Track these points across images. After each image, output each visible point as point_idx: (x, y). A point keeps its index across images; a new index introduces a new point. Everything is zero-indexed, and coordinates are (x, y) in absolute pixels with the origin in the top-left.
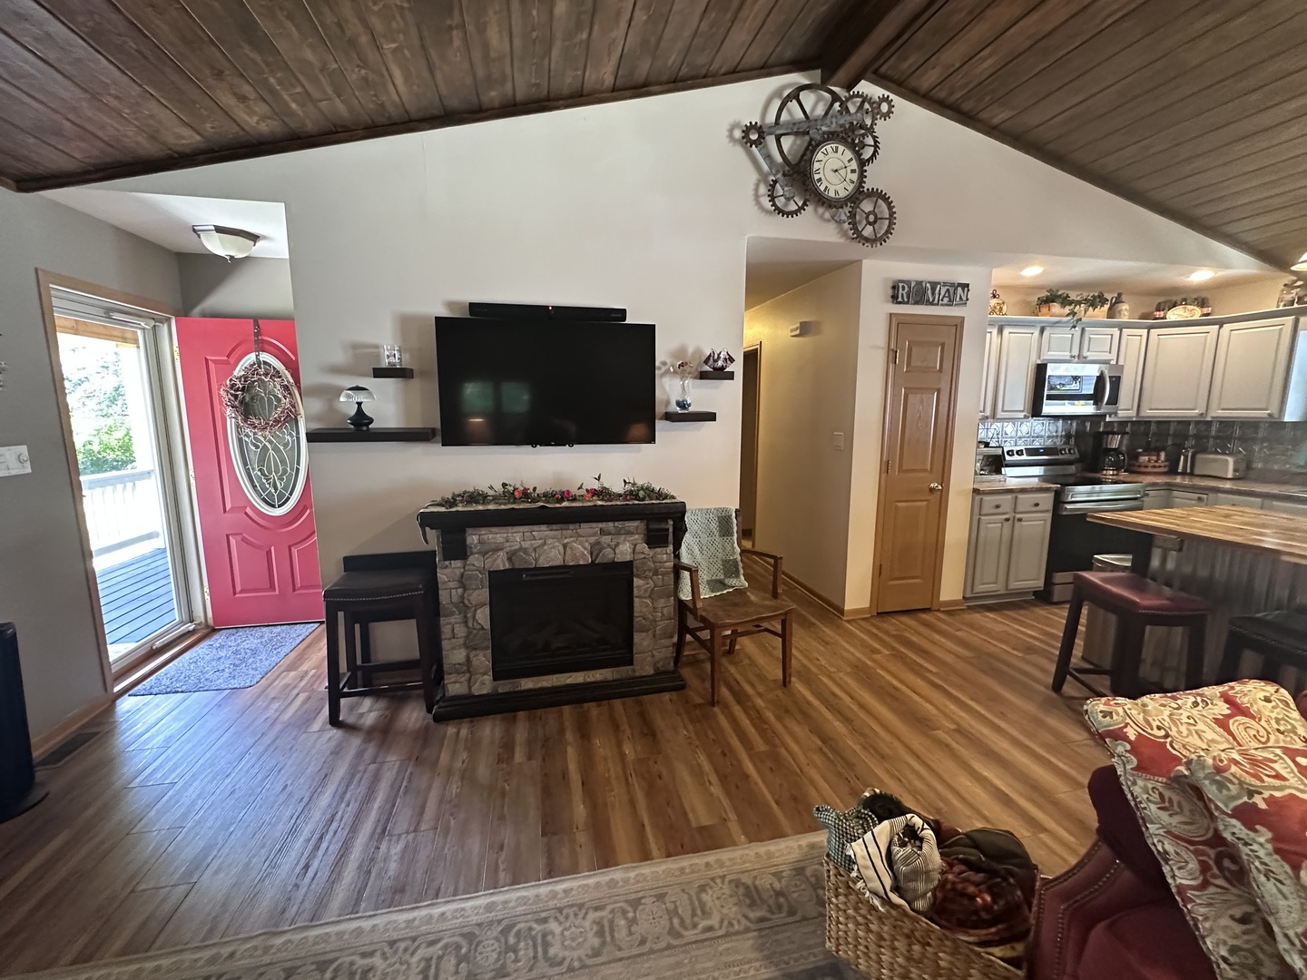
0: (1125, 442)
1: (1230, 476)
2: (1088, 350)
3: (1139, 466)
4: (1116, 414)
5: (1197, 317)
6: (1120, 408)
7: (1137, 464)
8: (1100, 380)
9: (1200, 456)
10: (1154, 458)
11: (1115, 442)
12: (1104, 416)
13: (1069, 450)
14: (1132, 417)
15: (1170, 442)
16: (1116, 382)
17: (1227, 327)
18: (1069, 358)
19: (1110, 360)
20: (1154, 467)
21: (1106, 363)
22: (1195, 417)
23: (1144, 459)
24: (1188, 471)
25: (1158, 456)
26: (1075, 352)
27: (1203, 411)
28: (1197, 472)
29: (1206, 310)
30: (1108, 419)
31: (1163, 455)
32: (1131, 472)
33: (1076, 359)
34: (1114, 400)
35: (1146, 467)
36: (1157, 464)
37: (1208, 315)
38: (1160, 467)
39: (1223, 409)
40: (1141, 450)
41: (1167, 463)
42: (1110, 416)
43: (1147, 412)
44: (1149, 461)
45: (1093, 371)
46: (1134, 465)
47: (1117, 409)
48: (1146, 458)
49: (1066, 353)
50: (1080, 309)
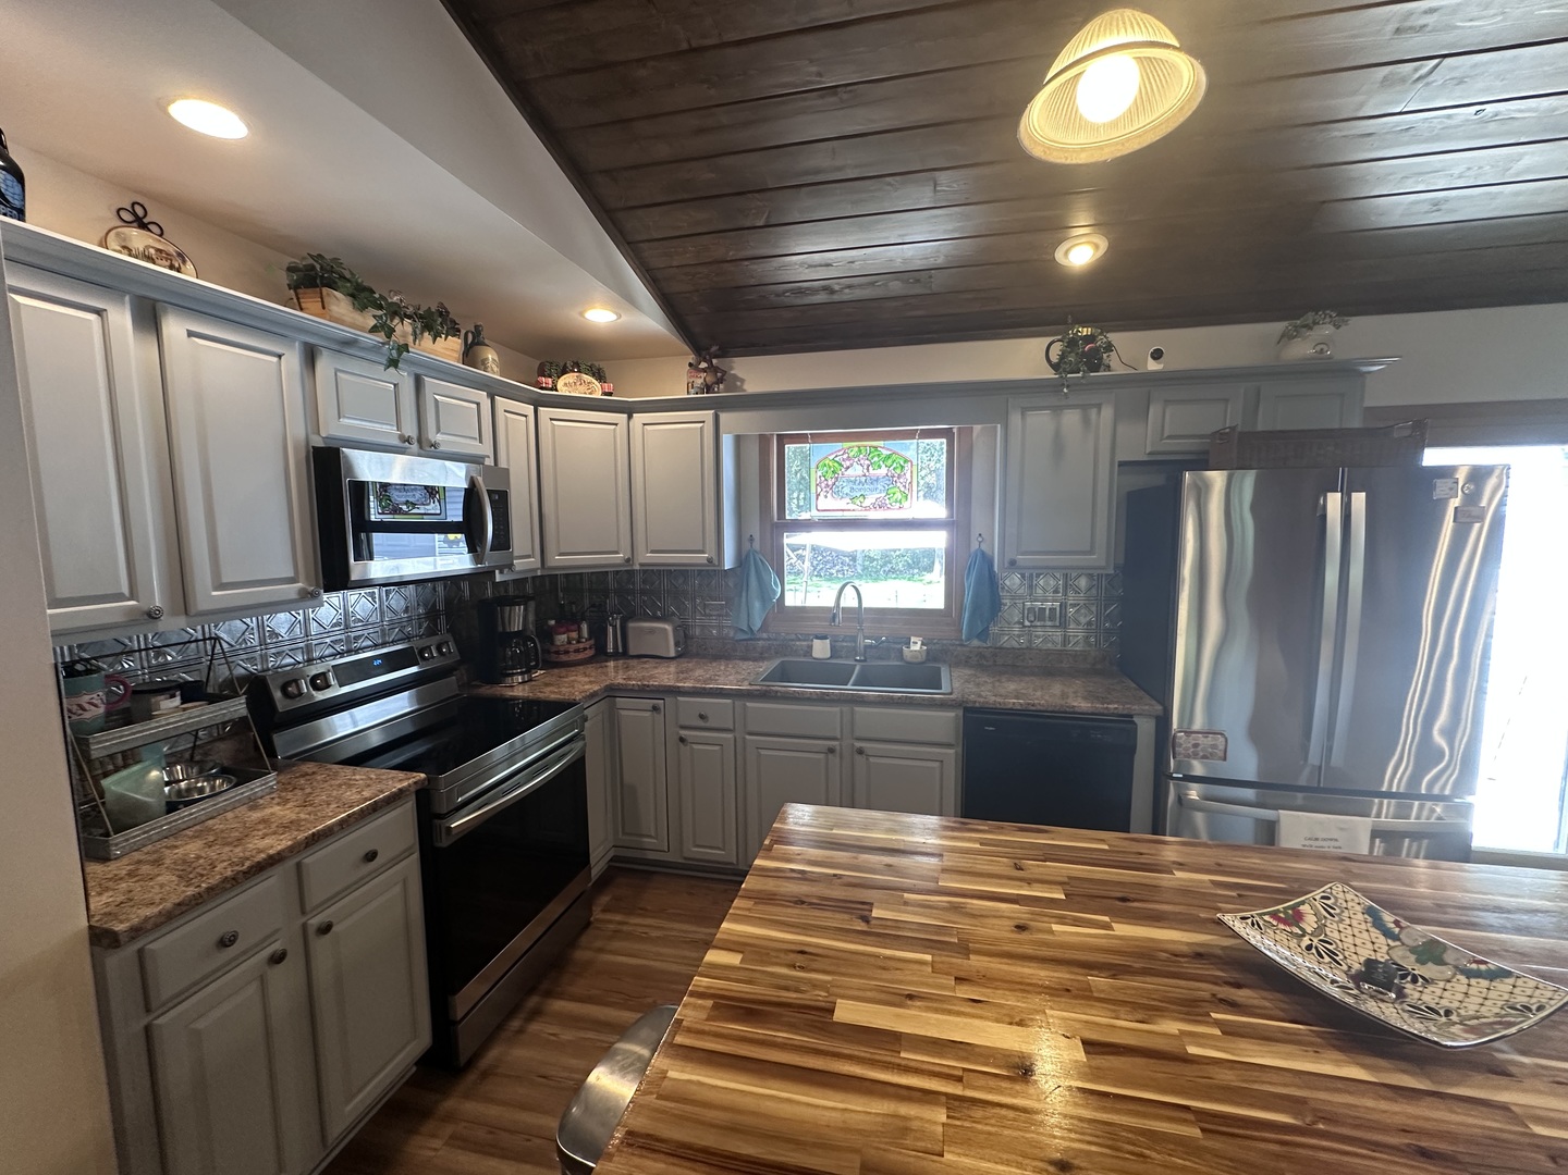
0: (531, 618)
1: (672, 654)
2: (438, 430)
3: (557, 653)
4: (510, 566)
5: (598, 395)
6: (516, 554)
7: (554, 649)
8: (471, 495)
9: (631, 625)
10: (574, 635)
11: (517, 619)
12: (490, 573)
13: (439, 649)
14: (535, 570)
15: (587, 602)
16: (501, 500)
17: (638, 418)
18: (396, 442)
19: (483, 457)
20: (577, 651)
21: (479, 463)
22: (619, 565)
23: (562, 638)
24: (620, 650)
25: (579, 630)
26: (410, 430)
27: (629, 555)
28: (632, 652)
29: (608, 387)
30: (498, 578)
31: (585, 627)
32: (550, 665)
33: (415, 447)
34: (503, 540)
35: (567, 652)
36: (581, 646)
37: (610, 394)
38: (585, 649)
39: (652, 552)
40: (553, 622)
41: (592, 642)
42: (501, 572)
43: (557, 560)
44: (569, 642)
45: (454, 477)
46: (549, 652)
47: (512, 558)
48: (564, 637)
49: (386, 428)
50: (404, 329)
